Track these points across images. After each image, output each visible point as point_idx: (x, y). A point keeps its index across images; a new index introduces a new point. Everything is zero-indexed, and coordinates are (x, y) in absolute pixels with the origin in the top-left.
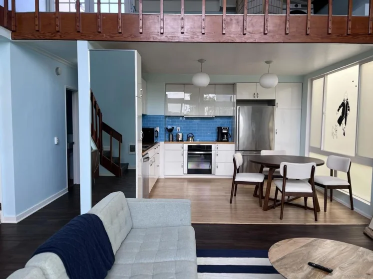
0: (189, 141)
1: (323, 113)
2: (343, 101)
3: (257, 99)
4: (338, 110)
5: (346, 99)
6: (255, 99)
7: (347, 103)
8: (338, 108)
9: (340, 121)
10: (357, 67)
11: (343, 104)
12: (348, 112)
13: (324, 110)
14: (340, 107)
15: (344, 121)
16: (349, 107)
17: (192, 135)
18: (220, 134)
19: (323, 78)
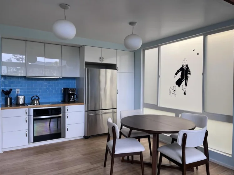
0: (34, 104)
1: (158, 76)
2: (181, 66)
3: (102, 62)
4: (176, 74)
5: (185, 65)
6: (101, 62)
7: (188, 68)
8: (176, 72)
9: (179, 83)
10: (202, 37)
11: (182, 69)
12: (189, 75)
13: (159, 74)
14: (178, 72)
15: (184, 83)
16: (189, 71)
17: (37, 98)
18: (67, 96)
19: (157, 48)
